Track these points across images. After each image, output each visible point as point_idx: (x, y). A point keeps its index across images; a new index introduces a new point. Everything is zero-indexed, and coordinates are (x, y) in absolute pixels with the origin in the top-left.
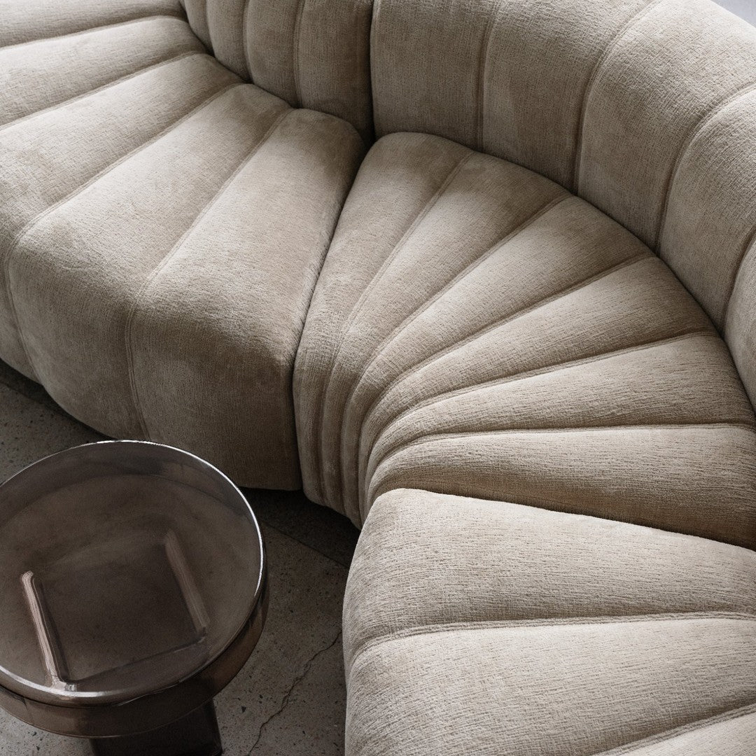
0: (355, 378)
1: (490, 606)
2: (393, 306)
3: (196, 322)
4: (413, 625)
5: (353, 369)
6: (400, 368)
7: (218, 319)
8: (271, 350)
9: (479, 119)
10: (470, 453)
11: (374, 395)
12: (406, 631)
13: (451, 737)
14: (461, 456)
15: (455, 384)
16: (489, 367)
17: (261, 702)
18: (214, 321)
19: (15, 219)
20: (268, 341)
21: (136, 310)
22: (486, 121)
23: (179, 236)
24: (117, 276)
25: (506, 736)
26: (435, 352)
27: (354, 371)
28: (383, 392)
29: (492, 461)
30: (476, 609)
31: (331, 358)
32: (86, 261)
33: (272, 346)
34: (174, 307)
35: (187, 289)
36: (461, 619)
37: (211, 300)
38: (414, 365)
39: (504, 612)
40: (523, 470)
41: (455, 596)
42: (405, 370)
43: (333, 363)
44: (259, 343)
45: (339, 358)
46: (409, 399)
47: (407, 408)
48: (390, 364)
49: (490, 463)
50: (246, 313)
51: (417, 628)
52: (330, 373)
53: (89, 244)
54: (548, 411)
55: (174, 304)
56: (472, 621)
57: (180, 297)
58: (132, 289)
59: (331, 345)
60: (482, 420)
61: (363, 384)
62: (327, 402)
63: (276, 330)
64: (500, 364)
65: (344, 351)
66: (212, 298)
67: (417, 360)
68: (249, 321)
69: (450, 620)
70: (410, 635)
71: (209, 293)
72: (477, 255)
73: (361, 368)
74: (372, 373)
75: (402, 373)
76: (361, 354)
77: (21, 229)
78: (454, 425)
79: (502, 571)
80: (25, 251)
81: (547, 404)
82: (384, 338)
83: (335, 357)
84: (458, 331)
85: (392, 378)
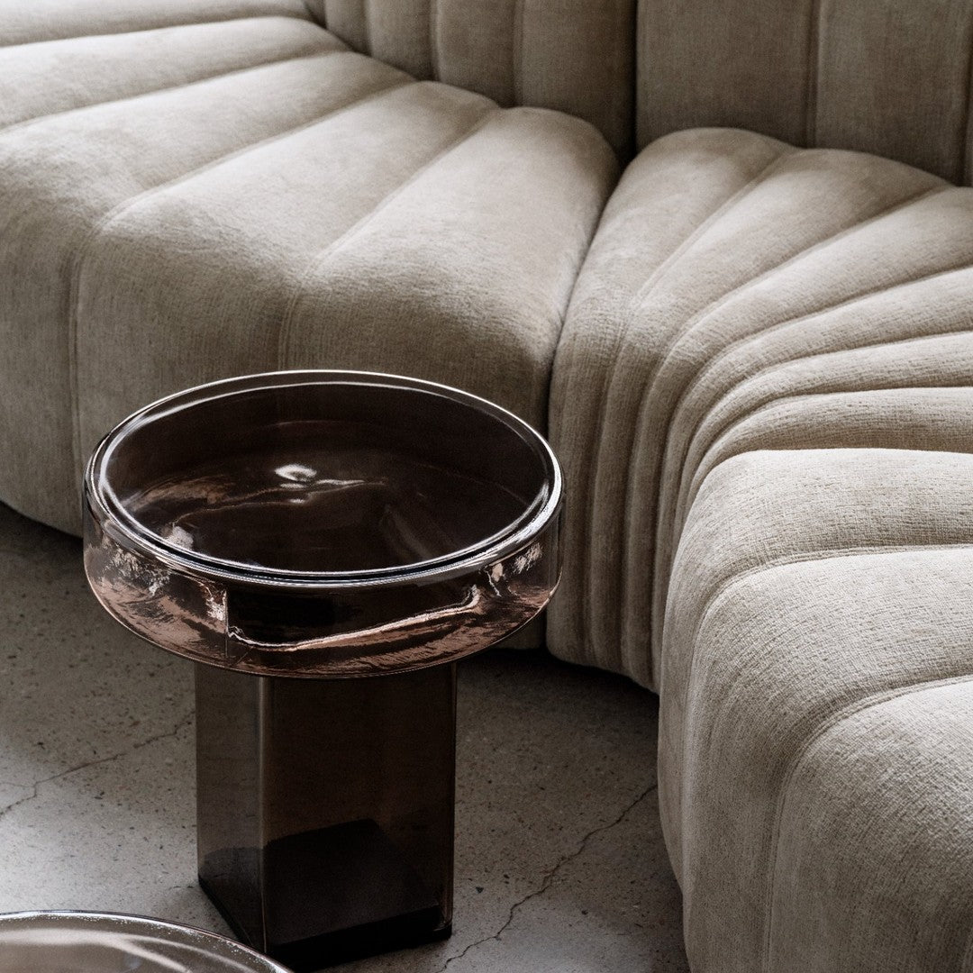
0: (655, 361)
1: (907, 527)
2: (706, 276)
3: (401, 302)
4: (792, 552)
5: (653, 348)
6: (728, 337)
7: (436, 296)
8: (518, 337)
9: (811, 90)
10: (850, 406)
11: (690, 372)
12: (782, 559)
13: (871, 632)
14: (836, 410)
15: (815, 347)
16: (865, 328)
17: (507, 883)
18: (428, 298)
19: (93, 203)
20: (515, 324)
21: (301, 296)
22: (822, 94)
23: (358, 218)
24: (268, 255)
25: (953, 628)
26: (779, 322)
27: (655, 351)
28: (702, 369)
29: (885, 412)
30: (887, 530)
31: (615, 341)
32: (217, 239)
33: (520, 331)
34: (363, 286)
35: (382, 263)
36: (865, 542)
37: (422, 273)
38: (747, 334)
39: (929, 534)
40: (933, 421)
41: (854, 515)
42: (735, 340)
43: (620, 347)
44: (500, 327)
45: (628, 338)
46: (746, 367)
47: (744, 378)
48: (712, 334)
49: (883, 414)
50: (478, 288)
51: (799, 555)
52: (615, 361)
53: (219, 220)
54: (963, 363)
55: (363, 282)
56: (883, 545)
57: (373, 273)
58: (293, 269)
59: (614, 324)
60: (863, 375)
61: (670, 363)
62: (609, 407)
63: (525, 311)
64: (882, 325)
65: (636, 326)
66: (422, 270)
67: (752, 329)
68: (482, 298)
69: (847, 544)
70: (791, 563)
71: (418, 265)
72: (827, 235)
73: (663, 346)
74: (685, 346)
75: (730, 343)
76: (663, 328)
77: (102, 214)
78: (821, 383)
79: (920, 489)
80: (113, 239)
81: (960, 355)
82: (696, 311)
83: (622, 339)
84: (812, 298)
85: (717, 349)
